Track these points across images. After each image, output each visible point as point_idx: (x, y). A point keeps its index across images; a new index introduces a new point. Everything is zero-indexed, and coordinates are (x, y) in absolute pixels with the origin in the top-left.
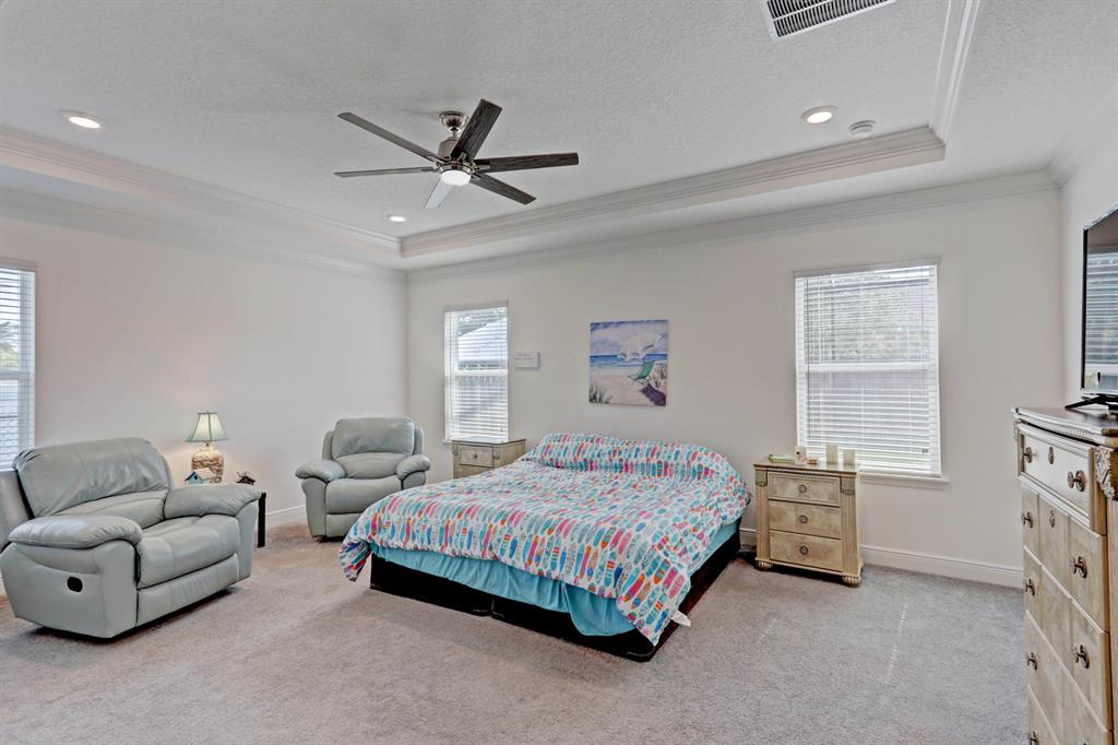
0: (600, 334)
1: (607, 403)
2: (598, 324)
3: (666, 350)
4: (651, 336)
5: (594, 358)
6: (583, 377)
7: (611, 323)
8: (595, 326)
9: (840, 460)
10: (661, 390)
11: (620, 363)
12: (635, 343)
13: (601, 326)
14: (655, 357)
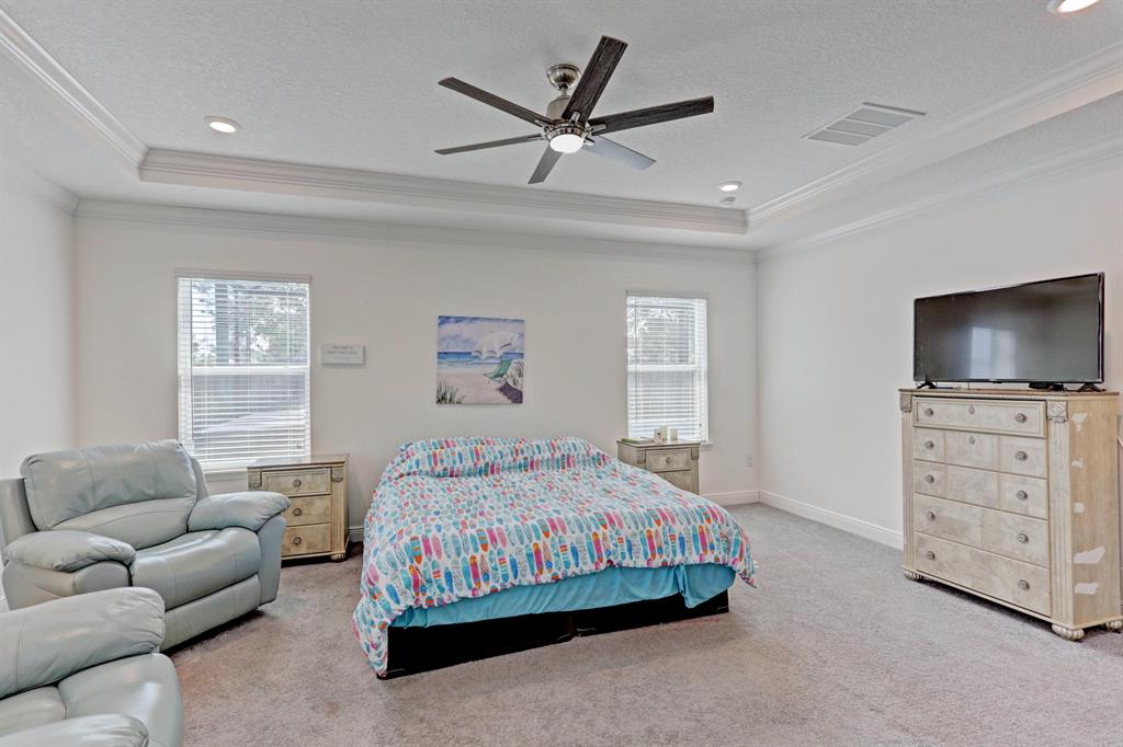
0: (450, 328)
1: (458, 403)
2: (448, 318)
3: (522, 348)
4: (507, 334)
5: (442, 355)
6: (430, 375)
7: (465, 318)
8: (444, 320)
9: (669, 437)
10: (519, 388)
11: (475, 361)
12: (492, 341)
13: (452, 320)
14: (511, 356)
